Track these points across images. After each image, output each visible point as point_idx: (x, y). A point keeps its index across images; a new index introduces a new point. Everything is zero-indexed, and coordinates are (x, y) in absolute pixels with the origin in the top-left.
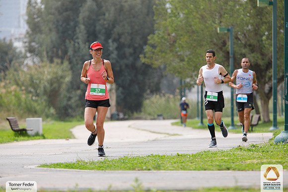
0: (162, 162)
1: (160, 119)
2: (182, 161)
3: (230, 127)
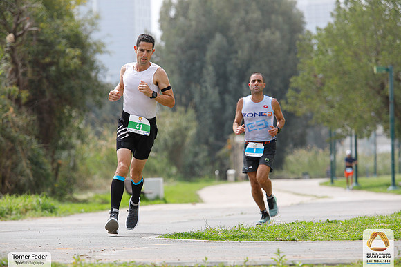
0: (308, 230)
1: (305, 178)
2: (333, 229)
3: (391, 188)
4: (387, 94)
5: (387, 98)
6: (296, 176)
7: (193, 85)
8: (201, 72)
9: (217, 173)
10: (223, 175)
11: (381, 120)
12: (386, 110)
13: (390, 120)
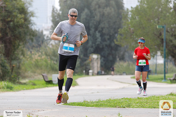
0: (130, 102)
1: (124, 75)
2: (141, 102)
3: (163, 80)
4: (162, 38)
5: (163, 39)
10: (87, 73)
11: (159, 50)
12: (162, 45)
13: (164, 50)
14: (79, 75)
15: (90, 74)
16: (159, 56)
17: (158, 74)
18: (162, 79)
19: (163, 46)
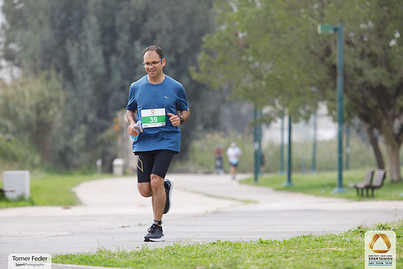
0: (236, 254)
2: (270, 254)
3: (336, 190)
4: (334, 62)
5: (334, 67)
6: (206, 170)
7: (68, 42)
8: (80, 26)
9: (99, 163)
10: (107, 166)
11: (324, 100)
12: (331, 84)
13: (337, 99)
14: (85, 173)
15: (117, 170)
16: (322, 116)
17: (320, 170)
18: (332, 186)
19: (334, 88)
